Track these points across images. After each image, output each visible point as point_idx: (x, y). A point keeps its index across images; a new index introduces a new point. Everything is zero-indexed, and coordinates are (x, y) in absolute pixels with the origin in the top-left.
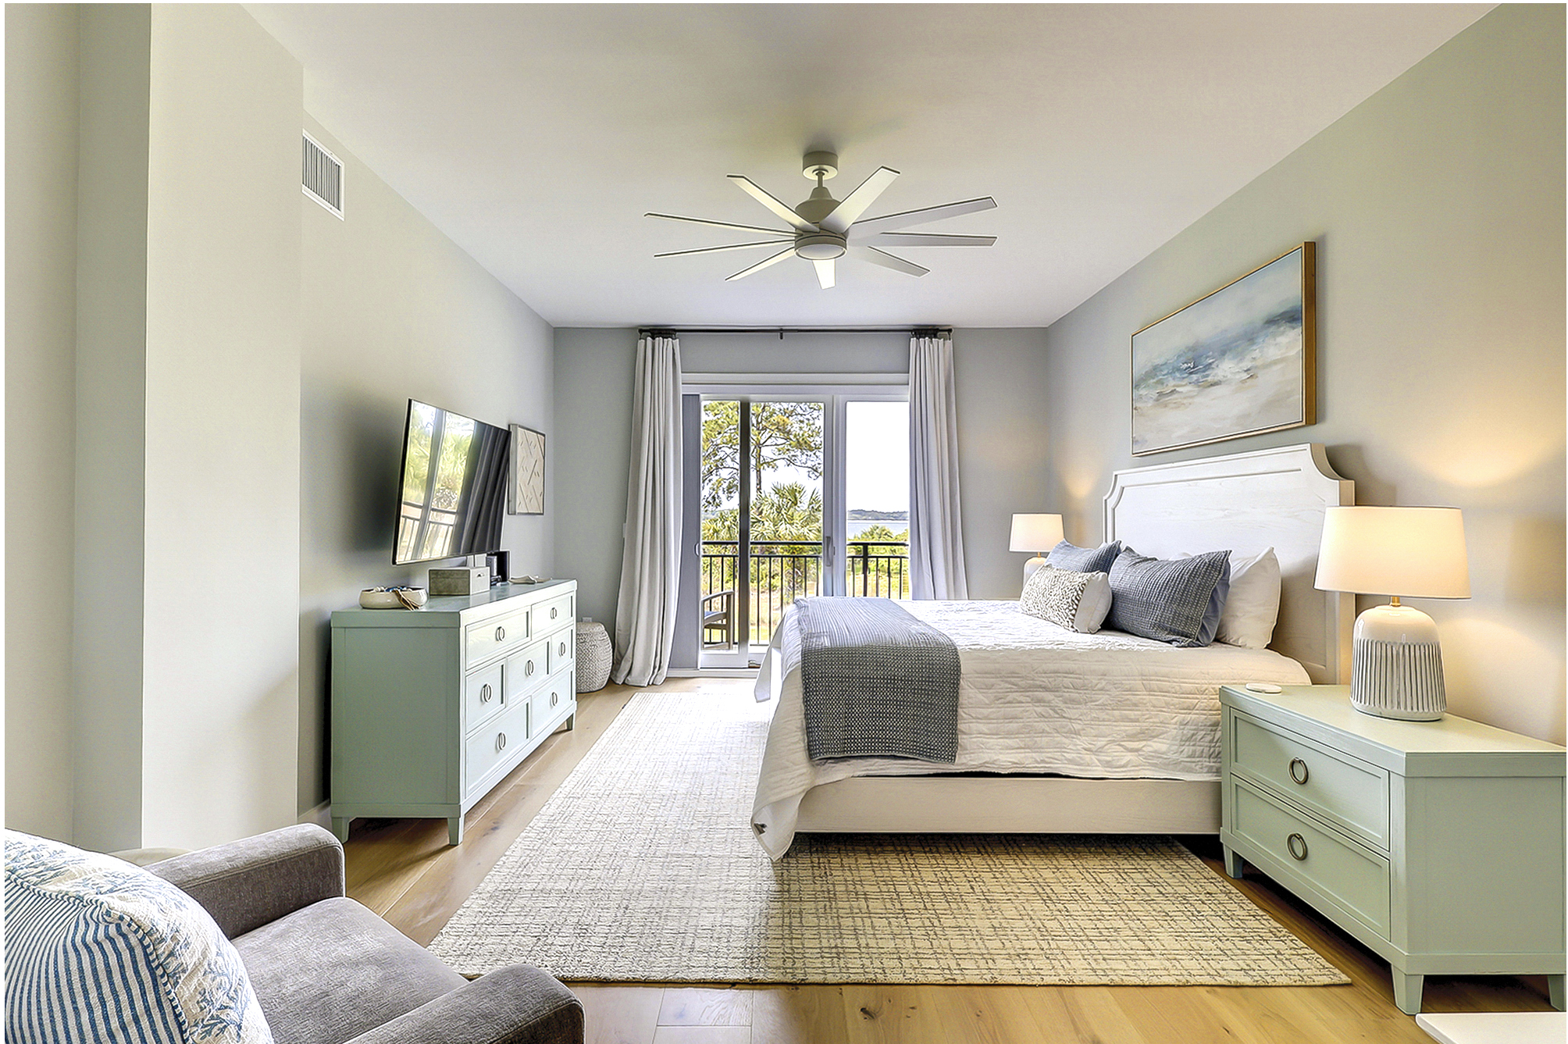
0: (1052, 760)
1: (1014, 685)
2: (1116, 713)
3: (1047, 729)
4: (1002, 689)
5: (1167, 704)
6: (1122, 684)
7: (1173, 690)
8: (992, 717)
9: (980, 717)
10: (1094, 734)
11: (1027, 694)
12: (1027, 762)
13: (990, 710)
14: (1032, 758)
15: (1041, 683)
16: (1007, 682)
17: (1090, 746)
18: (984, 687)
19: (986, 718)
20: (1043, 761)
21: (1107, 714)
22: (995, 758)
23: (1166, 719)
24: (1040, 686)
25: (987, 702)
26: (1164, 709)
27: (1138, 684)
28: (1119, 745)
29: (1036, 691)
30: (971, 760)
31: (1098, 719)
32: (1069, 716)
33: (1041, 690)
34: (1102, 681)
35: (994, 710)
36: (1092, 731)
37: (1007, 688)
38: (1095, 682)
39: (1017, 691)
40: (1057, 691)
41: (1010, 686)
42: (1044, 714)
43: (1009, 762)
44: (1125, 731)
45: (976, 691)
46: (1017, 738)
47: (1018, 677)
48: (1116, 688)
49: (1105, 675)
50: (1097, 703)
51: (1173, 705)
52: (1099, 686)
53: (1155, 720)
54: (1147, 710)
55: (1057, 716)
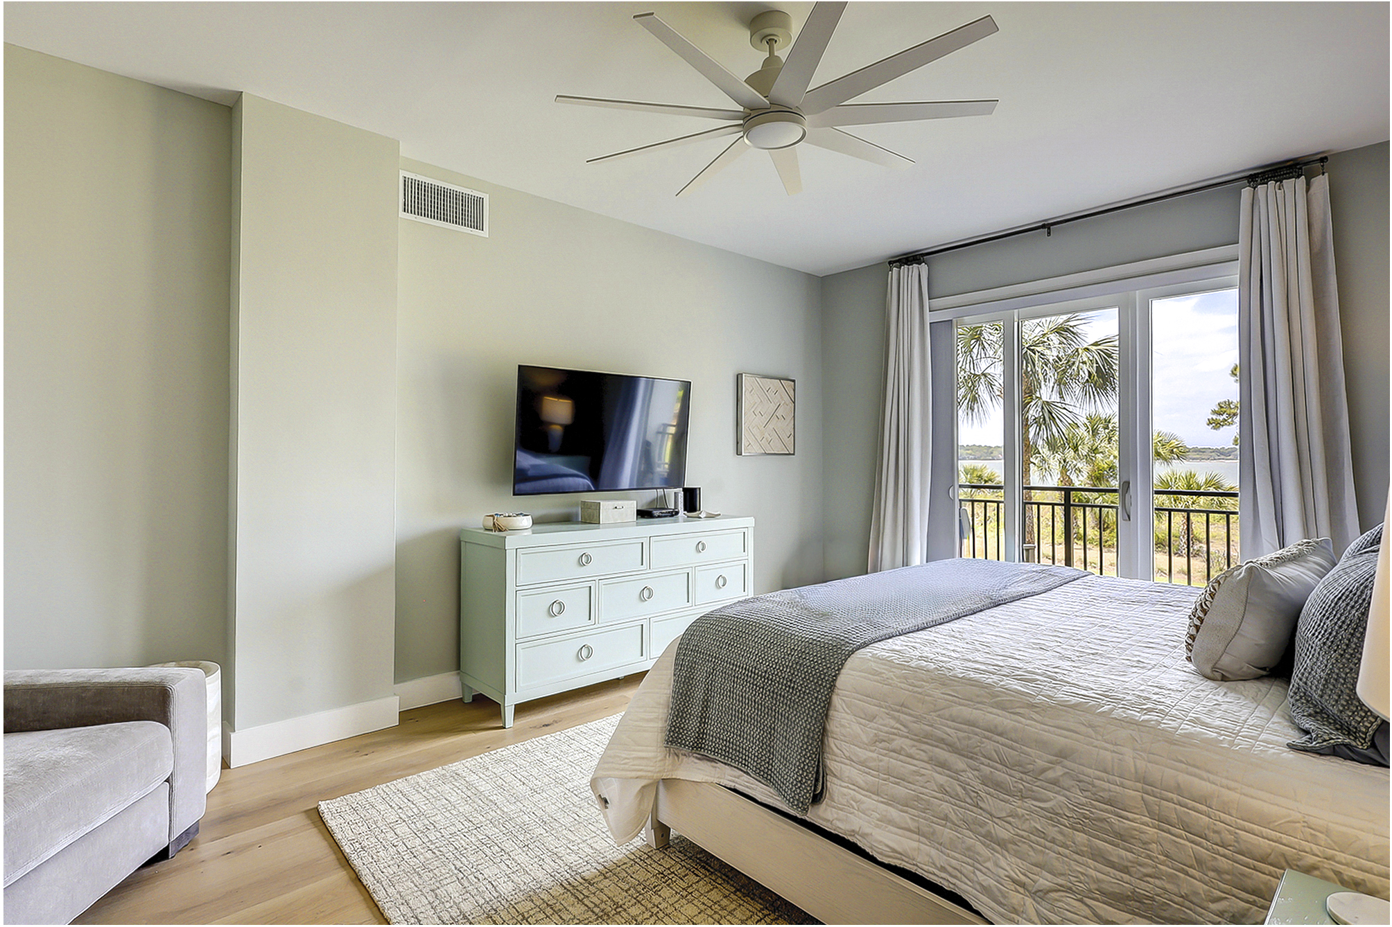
0: (959, 875)
1: (905, 726)
2: (1081, 837)
3: (953, 817)
4: (884, 725)
5: (1200, 862)
6: (1094, 786)
7: (1216, 838)
8: (872, 764)
9: (853, 758)
10: (1034, 861)
11: (924, 747)
12: (919, 860)
13: (871, 754)
14: (929, 855)
15: (945, 736)
16: (894, 718)
17: (1023, 878)
18: (863, 716)
19: (862, 763)
20: (943, 869)
21: (1061, 832)
22: (868, 830)
23: (1196, 894)
24: (942, 741)
25: (865, 740)
26: (1191, 871)
27: (1132, 794)
28: (1080, 901)
29: (937, 747)
30: (837, 819)
31: (1044, 835)
32: (987, 808)
33: (944, 746)
34: (1058, 767)
35: (874, 755)
36: (1032, 853)
37: (892, 728)
38: (1041, 763)
39: (907, 737)
40: (971, 758)
41: (897, 725)
42: (948, 789)
43: (888, 846)
44: (1098, 881)
45: (853, 718)
46: (906, 812)
47: (910, 715)
48: (1081, 790)
49: (1065, 758)
50: (1042, 805)
51: (1215, 870)
52: (1050, 774)
53: (1168, 886)
54: (1149, 857)
55: (969, 800)
